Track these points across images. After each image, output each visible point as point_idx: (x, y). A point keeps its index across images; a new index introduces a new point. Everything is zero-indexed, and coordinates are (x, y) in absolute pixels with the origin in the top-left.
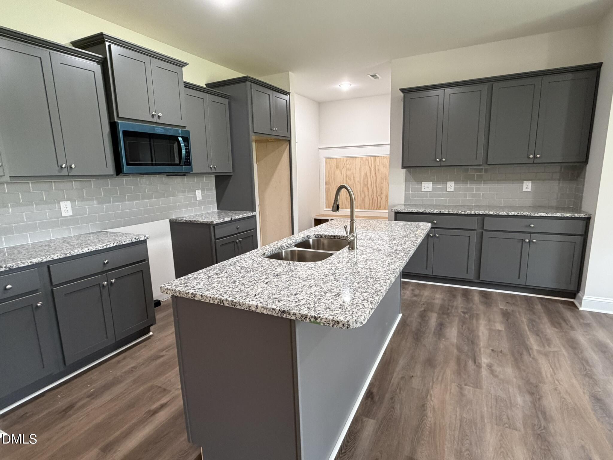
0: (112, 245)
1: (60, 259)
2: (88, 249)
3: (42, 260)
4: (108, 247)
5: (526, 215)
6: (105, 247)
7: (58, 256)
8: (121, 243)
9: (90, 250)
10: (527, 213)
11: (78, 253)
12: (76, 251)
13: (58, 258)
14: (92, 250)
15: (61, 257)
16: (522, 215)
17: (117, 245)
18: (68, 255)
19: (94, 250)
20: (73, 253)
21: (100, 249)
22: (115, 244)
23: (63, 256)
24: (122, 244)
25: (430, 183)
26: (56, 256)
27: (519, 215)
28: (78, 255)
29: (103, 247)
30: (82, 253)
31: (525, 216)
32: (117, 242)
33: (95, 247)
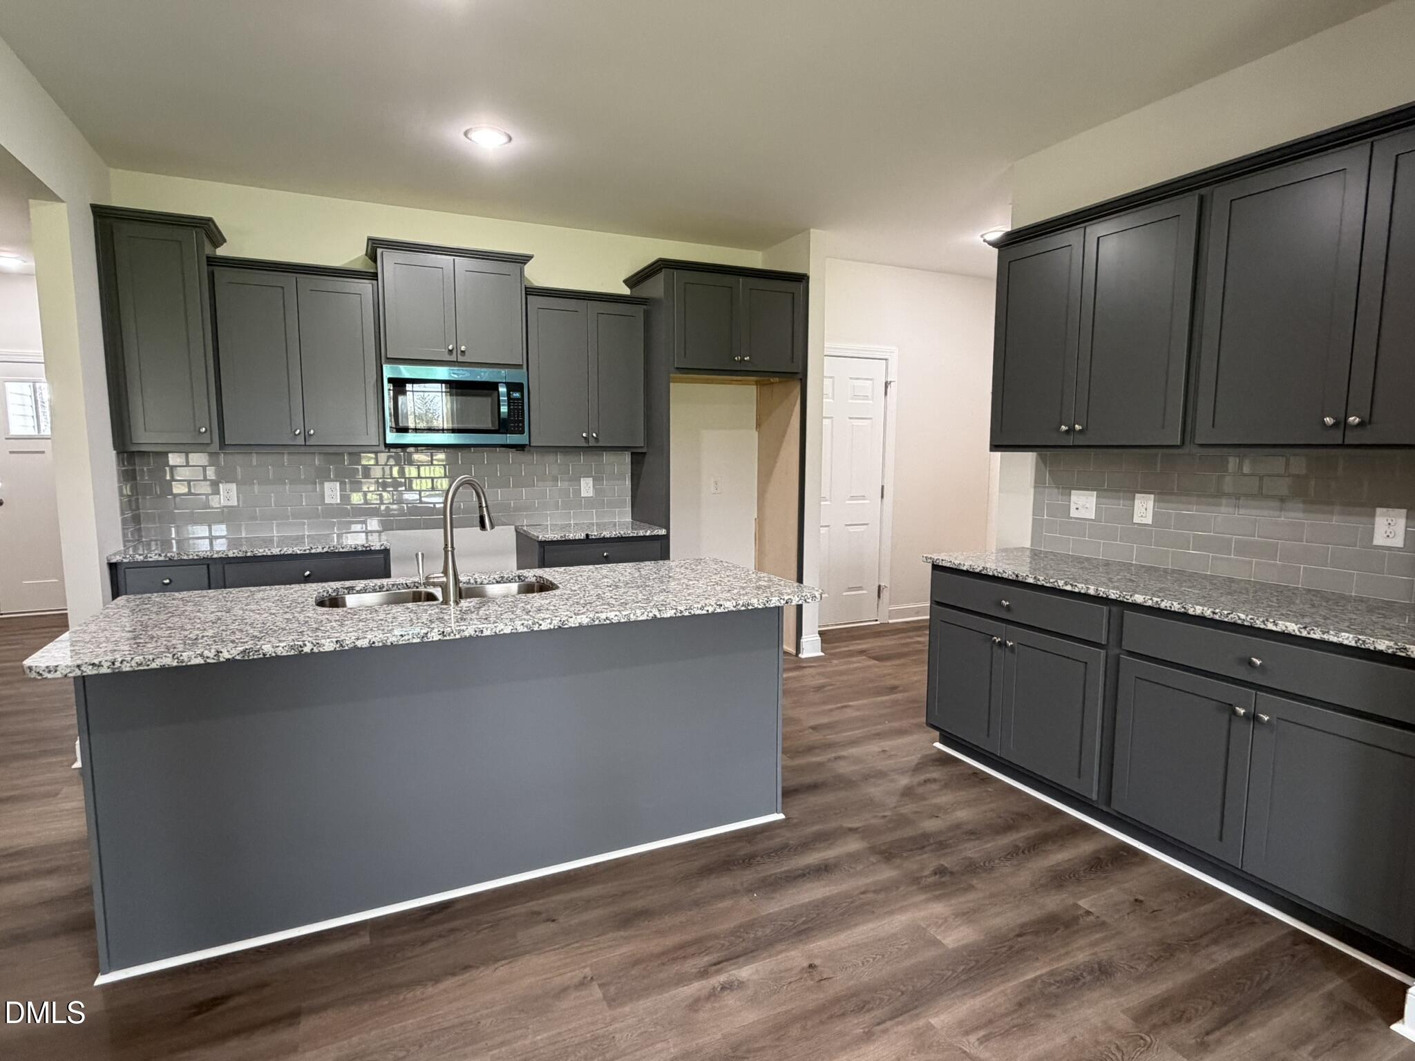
0: (319, 550)
1: (237, 557)
2: (281, 551)
3: (212, 556)
4: (313, 551)
5: (1239, 622)
6: (308, 552)
7: (234, 553)
8: (336, 549)
9: (282, 552)
10: (1243, 616)
11: (265, 554)
12: (261, 550)
13: (235, 556)
14: (286, 553)
15: (238, 556)
16: (1226, 620)
17: (329, 551)
18: (249, 554)
19: (289, 552)
20: (257, 552)
21: (299, 552)
22: (325, 550)
23: (241, 555)
24: (337, 551)
25: (1092, 496)
26: (231, 552)
27: (1217, 617)
28: (263, 556)
29: (305, 551)
30: (269, 554)
31: (1235, 624)
32: (329, 548)
33: (291, 549)
